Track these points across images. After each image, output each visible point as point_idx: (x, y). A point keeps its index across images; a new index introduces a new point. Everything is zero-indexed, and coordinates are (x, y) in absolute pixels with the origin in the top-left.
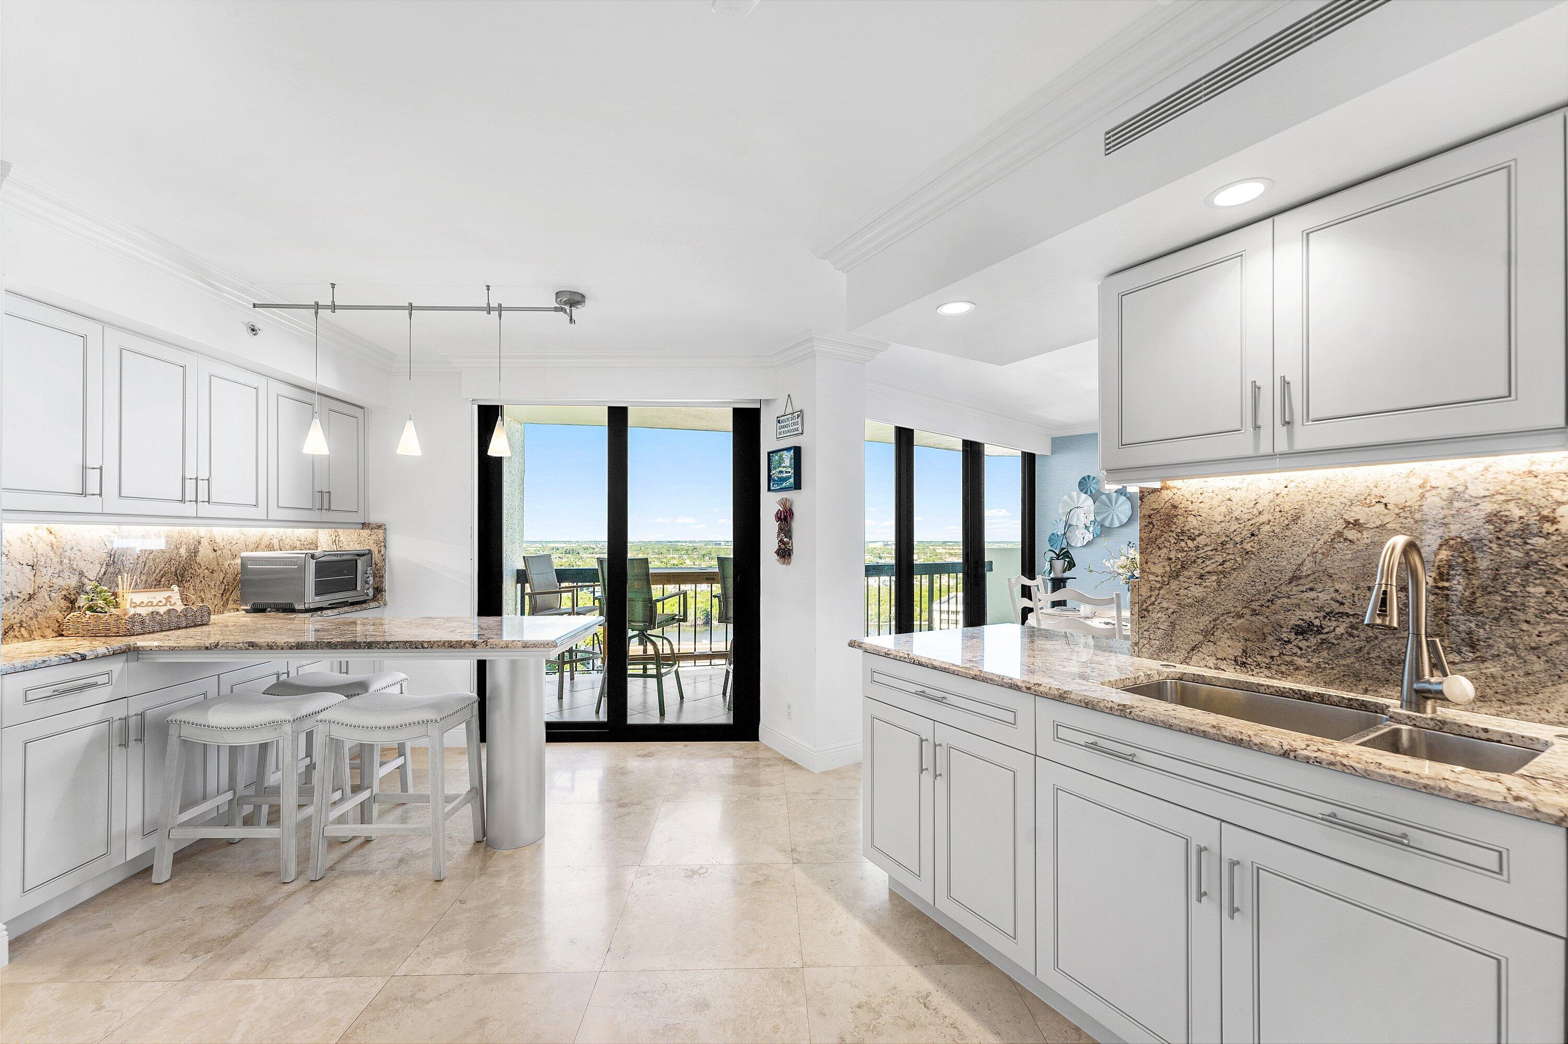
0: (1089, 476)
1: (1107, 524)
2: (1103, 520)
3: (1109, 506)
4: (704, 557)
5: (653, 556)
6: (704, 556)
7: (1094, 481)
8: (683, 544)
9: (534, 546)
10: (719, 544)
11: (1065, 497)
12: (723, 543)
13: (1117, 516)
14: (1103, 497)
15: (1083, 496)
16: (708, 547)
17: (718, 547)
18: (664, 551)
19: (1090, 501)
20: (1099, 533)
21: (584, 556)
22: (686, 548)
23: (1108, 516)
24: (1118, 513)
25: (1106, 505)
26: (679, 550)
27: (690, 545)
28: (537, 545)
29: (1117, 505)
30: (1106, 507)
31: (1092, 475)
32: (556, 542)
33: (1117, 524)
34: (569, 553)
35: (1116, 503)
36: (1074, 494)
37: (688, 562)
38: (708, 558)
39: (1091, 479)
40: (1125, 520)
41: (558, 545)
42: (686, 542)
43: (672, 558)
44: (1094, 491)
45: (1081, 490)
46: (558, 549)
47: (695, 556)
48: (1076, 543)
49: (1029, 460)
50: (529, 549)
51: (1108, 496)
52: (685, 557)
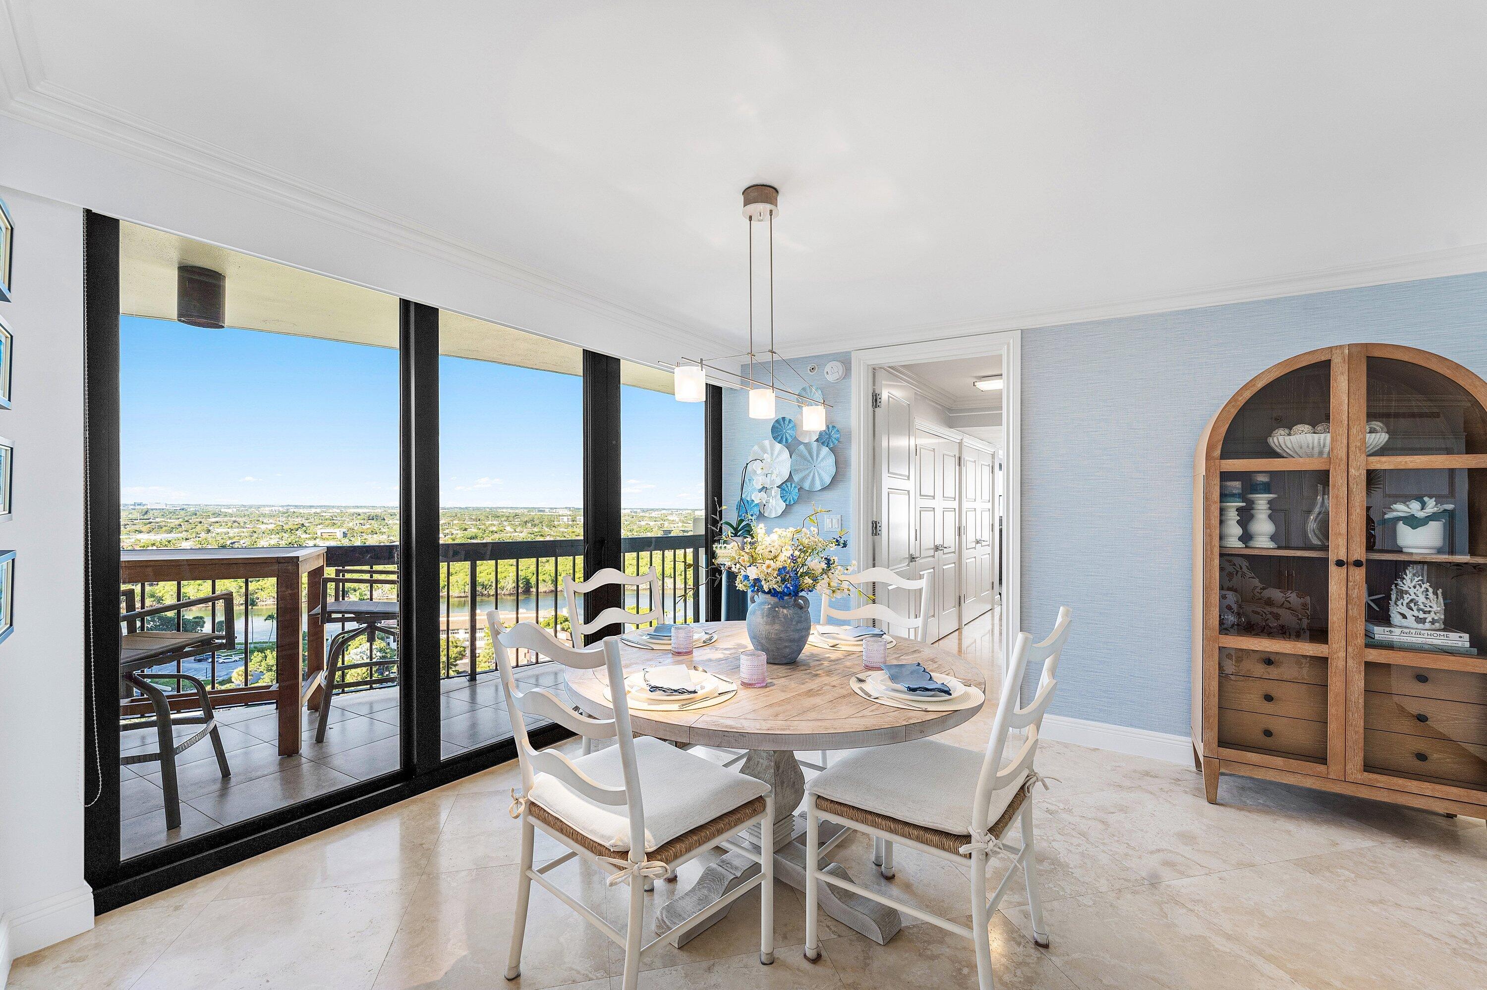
0: (784, 418)
1: (806, 486)
2: (803, 479)
3: (809, 461)
4: (526, 524)
5: (469, 523)
6: (526, 522)
7: (791, 425)
8: (504, 511)
9: (331, 511)
10: (544, 511)
11: (756, 448)
12: (547, 510)
13: (819, 475)
14: (802, 447)
15: (778, 446)
16: (531, 513)
17: (542, 513)
18: (482, 518)
19: (786, 453)
20: (796, 498)
21: (390, 522)
22: (507, 514)
23: (808, 475)
24: (820, 471)
25: (806, 459)
26: (499, 517)
27: (511, 511)
28: (335, 510)
29: (819, 459)
30: (806, 463)
31: (788, 417)
32: (358, 507)
33: (818, 486)
34: (373, 519)
35: (818, 456)
36: (767, 443)
37: (508, 529)
38: (530, 524)
39: (787, 423)
40: (828, 480)
41: (360, 511)
42: (507, 508)
43: (491, 524)
44: (790, 440)
45: (775, 438)
46: (359, 515)
47: (517, 523)
48: (770, 512)
49: (715, 394)
50: (324, 514)
51: (807, 445)
52: (505, 523)
